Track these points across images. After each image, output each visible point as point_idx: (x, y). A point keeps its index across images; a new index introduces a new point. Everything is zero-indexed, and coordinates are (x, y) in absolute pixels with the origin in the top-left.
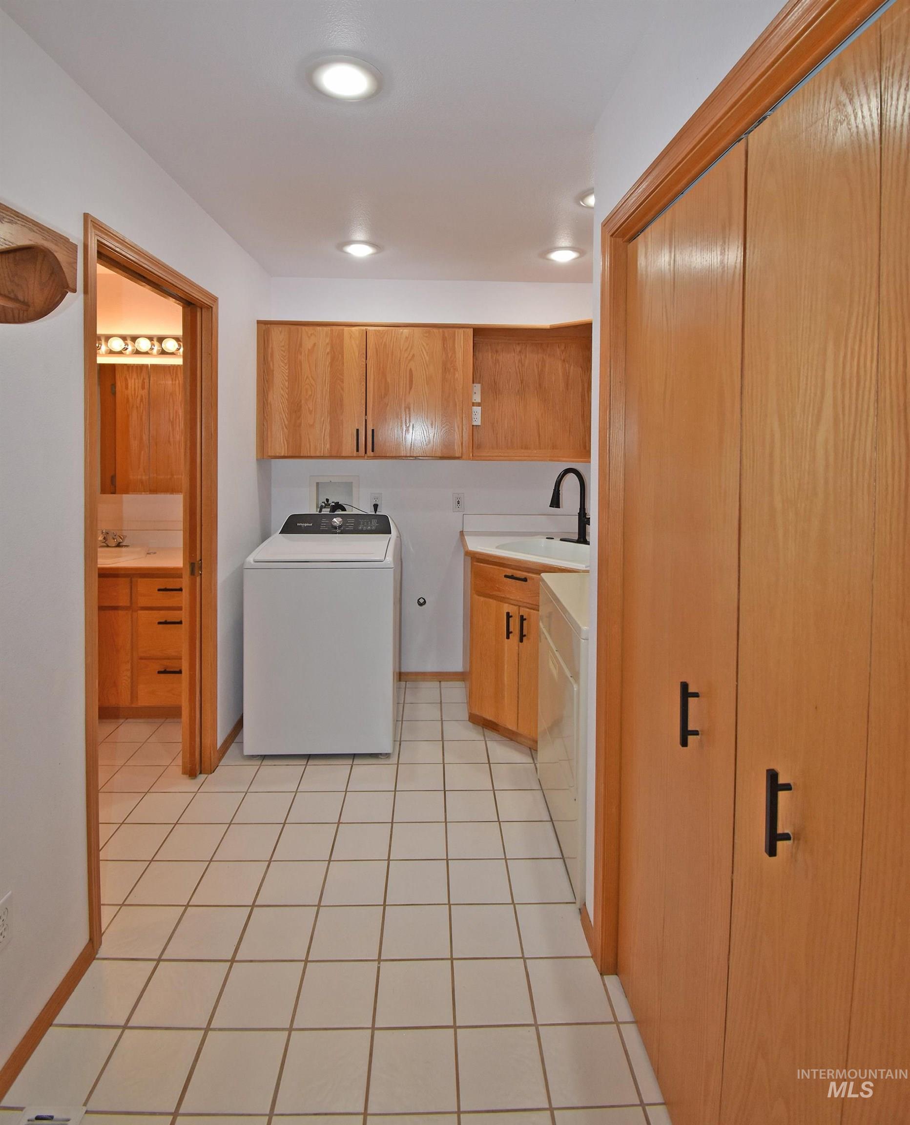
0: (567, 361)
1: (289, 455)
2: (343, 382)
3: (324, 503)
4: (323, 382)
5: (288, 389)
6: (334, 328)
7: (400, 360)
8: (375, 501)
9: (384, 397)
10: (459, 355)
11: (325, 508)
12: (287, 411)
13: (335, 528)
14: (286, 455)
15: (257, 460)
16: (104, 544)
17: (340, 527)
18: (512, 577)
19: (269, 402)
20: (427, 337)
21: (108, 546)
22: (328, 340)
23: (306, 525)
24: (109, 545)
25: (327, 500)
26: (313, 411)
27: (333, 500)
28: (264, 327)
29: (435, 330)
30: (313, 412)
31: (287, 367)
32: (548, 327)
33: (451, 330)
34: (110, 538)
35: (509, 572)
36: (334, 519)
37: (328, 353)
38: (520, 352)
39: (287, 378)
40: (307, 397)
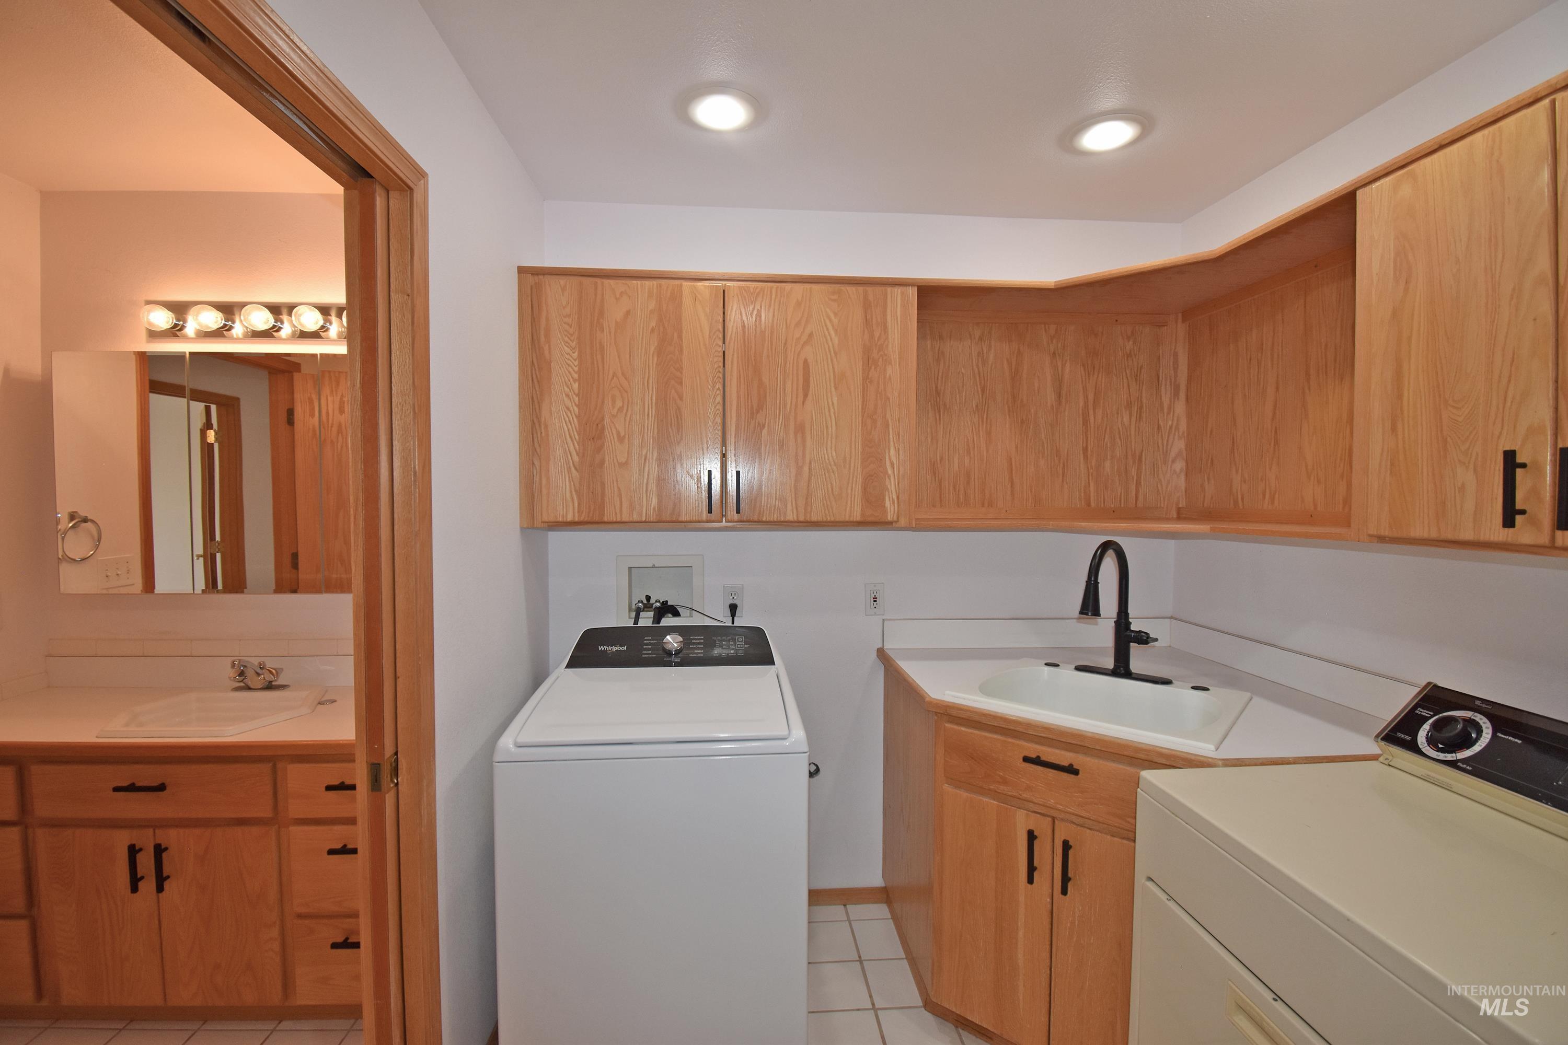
0: (1059, 356)
1: (582, 519)
2: (681, 383)
3: (642, 602)
4: (644, 384)
5: (578, 395)
6: (663, 282)
7: (785, 344)
8: (731, 598)
9: (758, 412)
10: (894, 335)
11: (643, 611)
12: (577, 437)
13: (669, 653)
14: (577, 520)
15: (522, 529)
16: (242, 684)
17: (678, 652)
18: (1037, 761)
19: (543, 419)
20: (834, 300)
21: (248, 688)
22: (652, 305)
23: (615, 649)
24: (252, 686)
25: (648, 598)
26: (627, 436)
27: (658, 596)
28: (531, 279)
29: (851, 290)
30: (626, 441)
31: (575, 355)
32: (1052, 286)
33: (879, 290)
34: (250, 673)
35: (1033, 749)
36: (668, 637)
37: (653, 330)
38: (981, 339)
39: (576, 376)
40: (615, 411)
